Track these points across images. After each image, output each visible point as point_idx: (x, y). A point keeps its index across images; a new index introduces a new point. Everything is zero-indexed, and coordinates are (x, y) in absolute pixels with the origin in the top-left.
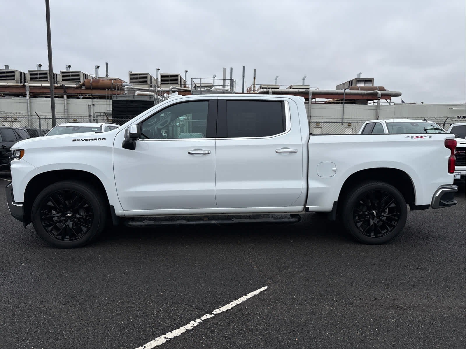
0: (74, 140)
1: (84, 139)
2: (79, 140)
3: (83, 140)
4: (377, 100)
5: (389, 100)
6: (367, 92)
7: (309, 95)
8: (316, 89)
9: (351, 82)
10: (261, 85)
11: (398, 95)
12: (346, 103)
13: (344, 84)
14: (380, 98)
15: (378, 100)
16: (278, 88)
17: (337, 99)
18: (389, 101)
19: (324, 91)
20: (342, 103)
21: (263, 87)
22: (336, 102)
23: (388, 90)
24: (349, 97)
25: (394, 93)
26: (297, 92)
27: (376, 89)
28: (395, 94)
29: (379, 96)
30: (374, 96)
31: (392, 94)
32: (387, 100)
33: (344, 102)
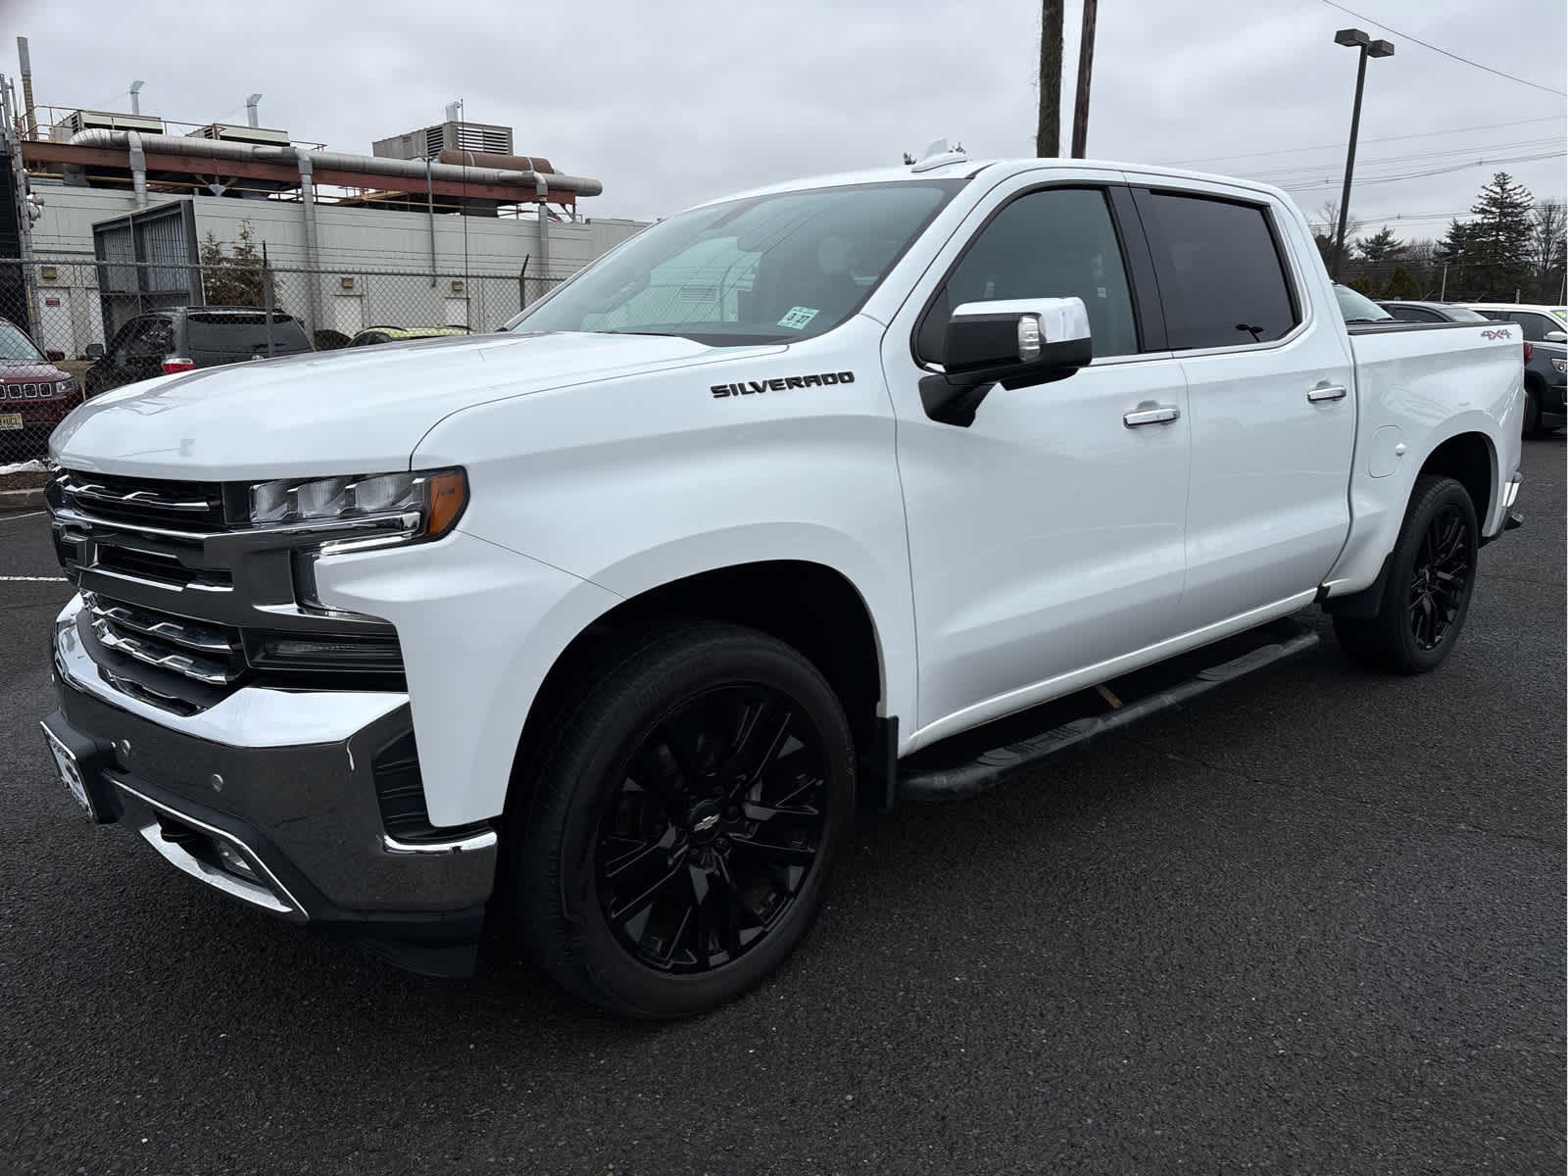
0: (720, 391)
1: (765, 383)
2: (742, 386)
3: (761, 385)
4: (534, 202)
5: (571, 206)
6: (501, 174)
7: (301, 169)
8: (316, 146)
9: (434, 136)
10: (79, 111)
11: (593, 191)
12: (437, 210)
13: (406, 138)
14: (545, 199)
15: (538, 204)
16: (160, 132)
17: (390, 193)
18: (571, 211)
19: (353, 160)
20: (425, 210)
21: (87, 118)
22: (390, 204)
23: (562, 171)
24: (444, 189)
25: (581, 183)
26: (246, 154)
27: (522, 164)
28: (585, 187)
29: (542, 190)
30: (522, 190)
31: (577, 186)
32: (563, 206)
33: (431, 205)
